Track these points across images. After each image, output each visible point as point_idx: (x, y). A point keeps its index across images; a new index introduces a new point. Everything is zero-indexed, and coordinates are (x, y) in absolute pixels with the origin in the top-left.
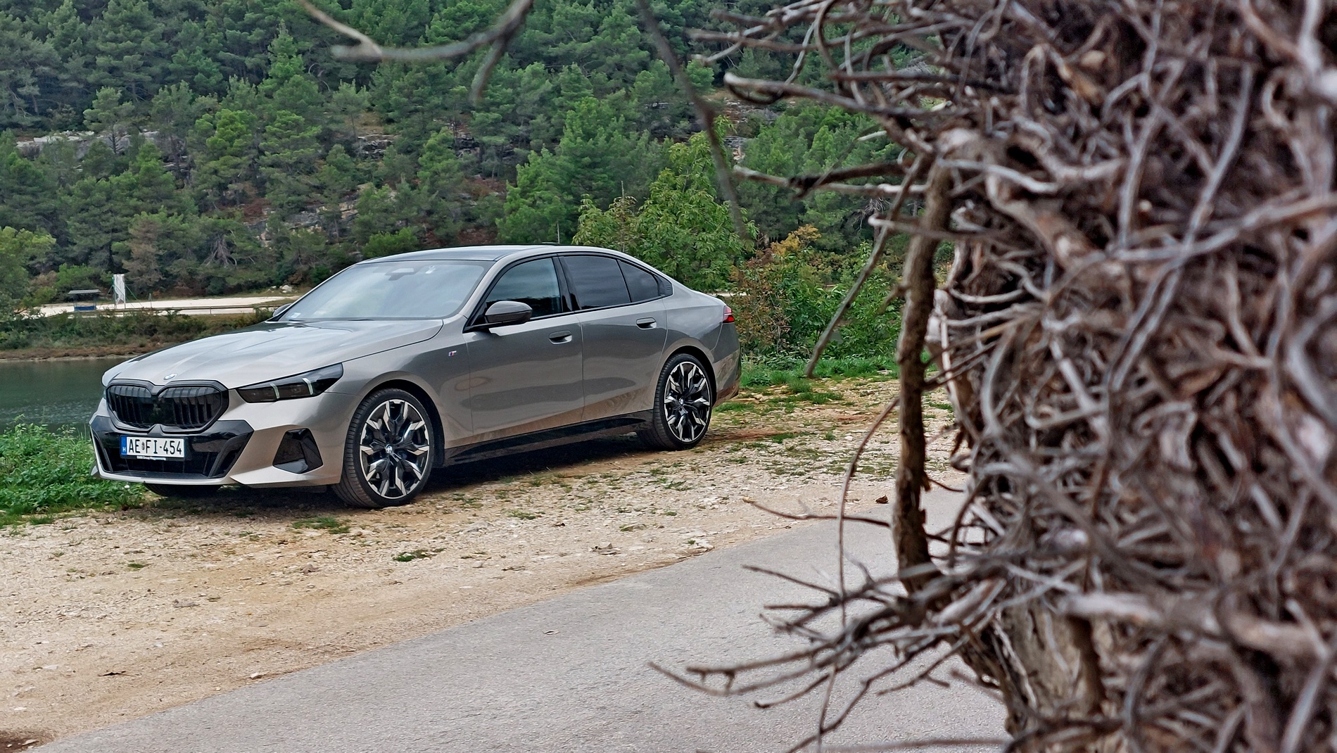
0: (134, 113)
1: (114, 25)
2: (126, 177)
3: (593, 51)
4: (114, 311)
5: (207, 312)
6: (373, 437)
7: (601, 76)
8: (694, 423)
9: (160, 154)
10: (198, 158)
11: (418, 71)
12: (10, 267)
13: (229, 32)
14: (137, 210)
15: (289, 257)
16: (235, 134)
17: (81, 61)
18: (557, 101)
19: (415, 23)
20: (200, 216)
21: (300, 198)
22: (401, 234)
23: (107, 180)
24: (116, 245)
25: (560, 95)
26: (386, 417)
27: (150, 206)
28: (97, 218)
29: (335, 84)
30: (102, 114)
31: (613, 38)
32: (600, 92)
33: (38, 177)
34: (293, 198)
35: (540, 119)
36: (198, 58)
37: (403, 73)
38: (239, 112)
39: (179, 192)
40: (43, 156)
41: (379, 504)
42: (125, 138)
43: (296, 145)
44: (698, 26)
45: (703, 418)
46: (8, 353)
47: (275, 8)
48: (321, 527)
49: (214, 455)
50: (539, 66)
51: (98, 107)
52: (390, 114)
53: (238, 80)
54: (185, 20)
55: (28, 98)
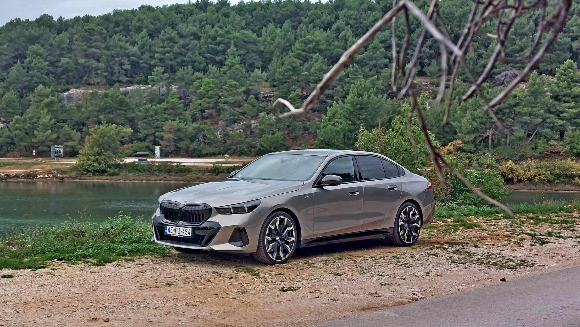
0: (169, 78)
1: (163, 41)
2: (164, 105)
3: (364, 59)
4: (155, 162)
5: (193, 164)
6: (271, 233)
7: (367, 69)
8: (412, 235)
9: (178, 96)
10: (194, 98)
11: (288, 65)
12: (114, 141)
13: (210, 46)
14: (167, 119)
15: (229, 142)
16: (210, 89)
17: (149, 55)
18: (347, 80)
19: (288, 44)
20: (193, 123)
21: (235, 117)
22: (276, 135)
23: (156, 106)
24: (157, 134)
25: (348, 77)
26: (277, 224)
27: (172, 118)
28: (150, 122)
29: (252, 69)
30: (155, 78)
31: (373, 54)
32: (366, 77)
33: (127, 103)
34: (232, 117)
35: (339, 88)
36: (196, 56)
37: (281, 66)
38: (212, 80)
39: (185, 112)
40: (130, 95)
41: (272, 263)
42: (164, 89)
43: (234, 95)
45: (416, 233)
46: (110, 177)
47: (230, 36)
48: (247, 272)
49: (204, 236)
51: (154, 75)
52: (275, 83)
53: (213, 66)
54: (192, 40)
55: (126, 70)
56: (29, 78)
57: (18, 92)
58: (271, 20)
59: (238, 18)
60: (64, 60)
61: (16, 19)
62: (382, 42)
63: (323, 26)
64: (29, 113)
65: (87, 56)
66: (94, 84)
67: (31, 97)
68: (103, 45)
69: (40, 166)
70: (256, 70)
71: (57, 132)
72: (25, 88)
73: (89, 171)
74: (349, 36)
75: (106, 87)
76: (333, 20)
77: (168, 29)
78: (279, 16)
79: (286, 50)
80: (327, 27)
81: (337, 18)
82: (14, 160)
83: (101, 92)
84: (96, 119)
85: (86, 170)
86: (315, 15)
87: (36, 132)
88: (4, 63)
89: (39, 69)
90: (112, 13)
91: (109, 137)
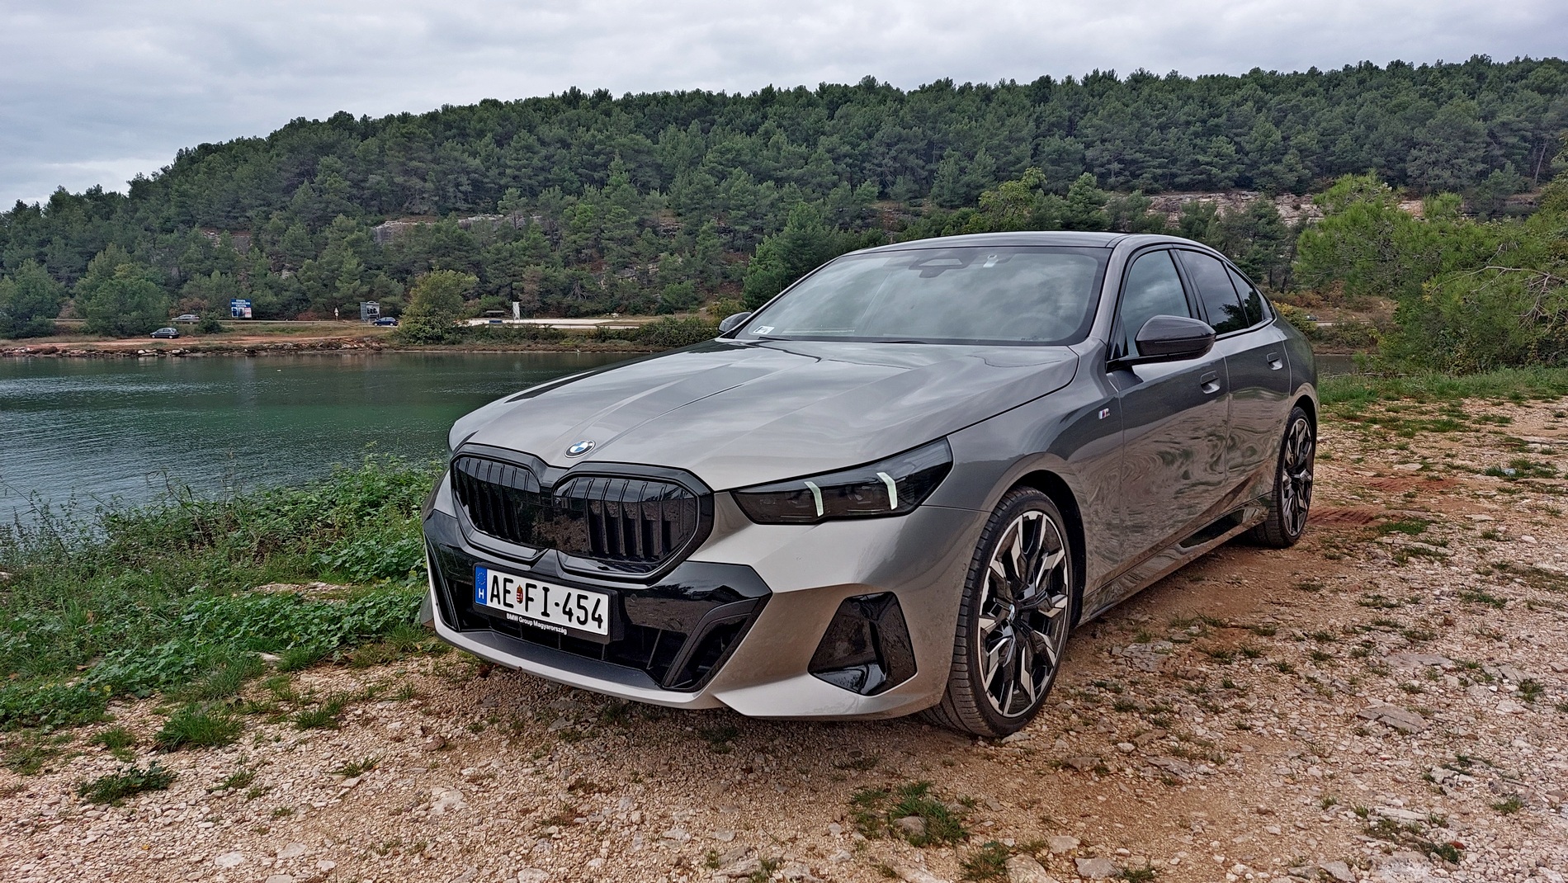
0: (527, 204)
1: (517, 150)
2: (522, 243)
3: (804, 175)
4: (513, 324)
5: (568, 327)
7: (808, 190)
9: (542, 230)
10: (565, 233)
11: (698, 184)
12: (451, 295)
13: (585, 157)
14: (528, 263)
15: (617, 296)
16: (587, 219)
17: (497, 171)
18: (781, 205)
19: (697, 155)
20: (565, 269)
21: (625, 260)
22: (684, 285)
23: (511, 244)
24: (515, 283)
25: (783, 201)
27: (535, 262)
28: (504, 267)
29: (647, 191)
30: (508, 204)
31: (817, 167)
32: (808, 200)
33: (470, 241)
34: (621, 260)
35: (770, 216)
36: (566, 172)
37: (688, 185)
38: (590, 206)
39: (552, 253)
40: (473, 229)
42: (522, 220)
43: (624, 227)
44: (869, 162)
46: (449, 347)
47: (613, 143)
50: (771, 183)
51: (506, 200)
52: (680, 211)
53: (590, 187)
54: (558, 148)
55: (465, 193)
56: (323, 205)
57: (309, 225)
58: (671, 120)
59: (624, 116)
60: (373, 179)
61: (299, 119)
62: (829, 151)
63: (745, 128)
64: (327, 255)
65: (406, 172)
66: (419, 214)
67: (327, 233)
68: (429, 157)
69: (345, 332)
70: (652, 192)
71: (369, 283)
72: (319, 219)
73: (419, 339)
74: (783, 143)
75: (437, 218)
76: (759, 120)
77: (524, 133)
78: (682, 114)
79: (694, 163)
80: (751, 130)
81: (765, 117)
82: (308, 324)
83: (430, 225)
84: (426, 264)
85: (414, 336)
86: (734, 113)
87: (338, 284)
88: (285, 183)
89: (336, 191)
90: (440, 110)
91: (446, 289)
